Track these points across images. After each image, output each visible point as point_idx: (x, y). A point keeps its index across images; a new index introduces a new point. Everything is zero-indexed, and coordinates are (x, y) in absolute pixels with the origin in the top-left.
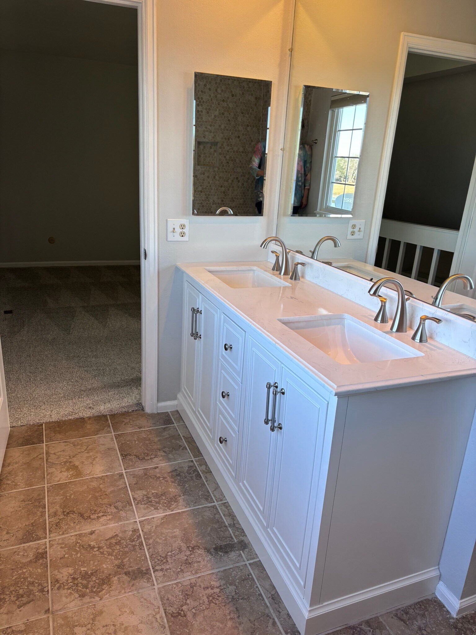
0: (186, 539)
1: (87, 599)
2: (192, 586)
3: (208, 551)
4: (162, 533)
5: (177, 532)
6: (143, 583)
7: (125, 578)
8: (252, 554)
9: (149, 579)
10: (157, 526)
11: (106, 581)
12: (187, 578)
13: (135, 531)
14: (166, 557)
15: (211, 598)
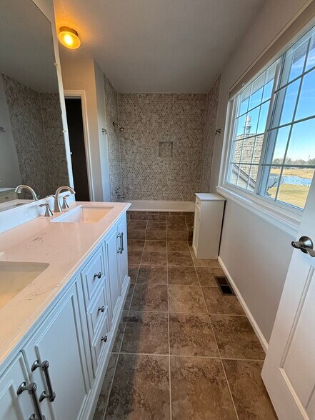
0: (148, 331)
1: (195, 315)
2: (155, 308)
3: (141, 321)
4: (158, 339)
5: (150, 337)
6: (173, 315)
7: (180, 320)
8: (124, 313)
9: (170, 316)
10: (160, 345)
11: (188, 321)
12: (156, 312)
13: (172, 346)
14: (161, 324)
15: (150, 302)
